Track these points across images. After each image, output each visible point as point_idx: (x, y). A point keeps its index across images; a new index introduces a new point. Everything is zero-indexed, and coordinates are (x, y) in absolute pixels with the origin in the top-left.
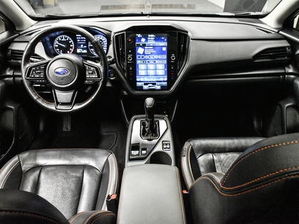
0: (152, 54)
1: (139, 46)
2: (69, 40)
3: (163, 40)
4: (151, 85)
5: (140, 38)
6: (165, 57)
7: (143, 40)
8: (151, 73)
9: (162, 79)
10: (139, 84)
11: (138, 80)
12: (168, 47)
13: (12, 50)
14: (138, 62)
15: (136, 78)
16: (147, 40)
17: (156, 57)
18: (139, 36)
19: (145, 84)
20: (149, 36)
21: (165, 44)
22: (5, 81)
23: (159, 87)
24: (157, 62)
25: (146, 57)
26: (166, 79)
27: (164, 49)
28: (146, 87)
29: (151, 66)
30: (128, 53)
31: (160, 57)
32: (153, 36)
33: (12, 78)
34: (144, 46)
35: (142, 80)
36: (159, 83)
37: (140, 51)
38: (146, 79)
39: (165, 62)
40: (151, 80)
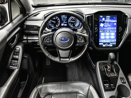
0: (108, 27)
1: (101, 22)
2: (57, 19)
3: (115, 19)
4: (107, 44)
5: (102, 18)
6: (116, 28)
7: (103, 19)
8: (108, 37)
9: (113, 41)
10: (100, 44)
11: (100, 41)
12: (117, 23)
13: (27, 25)
14: (100, 31)
15: (99, 40)
16: (105, 19)
17: (110, 28)
18: (101, 17)
19: (104, 44)
20: (107, 17)
21: (116, 21)
22: (23, 43)
23: (111, 46)
24: (111, 31)
25: (105, 29)
26: (115, 41)
27: (115, 24)
28: (104, 46)
29: (108, 34)
30: (95, 27)
31: (112, 28)
32: (109, 16)
33: (26, 41)
34: (104, 22)
35: (102, 41)
36: (111, 43)
37: (102, 25)
38: (104, 41)
39: (116, 31)
40: (108, 41)
